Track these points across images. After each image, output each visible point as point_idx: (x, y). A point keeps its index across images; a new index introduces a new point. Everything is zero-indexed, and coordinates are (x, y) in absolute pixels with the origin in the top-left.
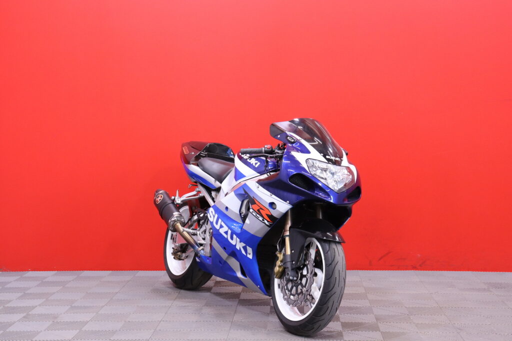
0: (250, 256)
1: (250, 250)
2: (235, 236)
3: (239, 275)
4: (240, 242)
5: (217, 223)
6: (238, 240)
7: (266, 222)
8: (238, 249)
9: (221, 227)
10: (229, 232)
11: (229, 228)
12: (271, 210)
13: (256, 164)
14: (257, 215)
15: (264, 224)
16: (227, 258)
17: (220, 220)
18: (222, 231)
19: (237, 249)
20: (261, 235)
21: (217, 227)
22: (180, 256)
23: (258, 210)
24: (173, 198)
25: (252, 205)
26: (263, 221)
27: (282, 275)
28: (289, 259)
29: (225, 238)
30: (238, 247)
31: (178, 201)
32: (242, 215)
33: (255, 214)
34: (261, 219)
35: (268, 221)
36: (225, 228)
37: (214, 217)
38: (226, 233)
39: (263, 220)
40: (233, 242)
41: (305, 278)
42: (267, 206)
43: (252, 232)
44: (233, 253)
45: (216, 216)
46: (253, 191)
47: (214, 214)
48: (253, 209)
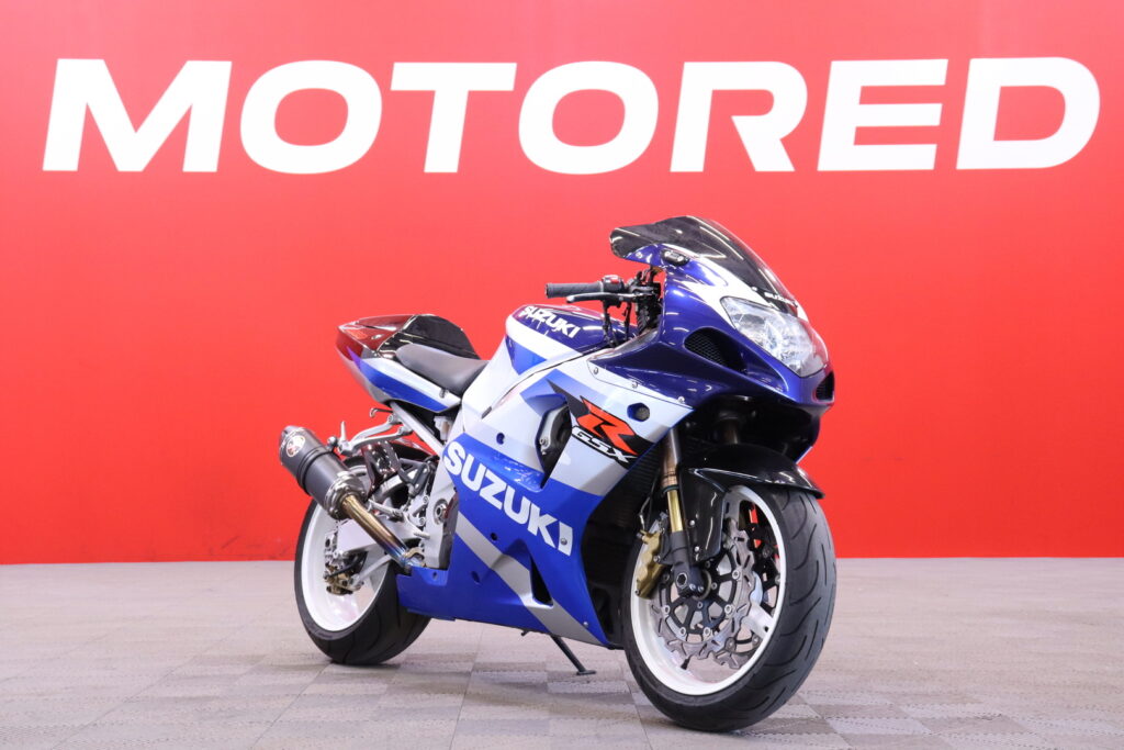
0: (566, 549)
1: (566, 532)
2: (525, 502)
3: (528, 600)
4: (542, 514)
5: (472, 476)
6: (536, 509)
7: (618, 454)
8: (535, 533)
9: (486, 482)
10: (511, 493)
11: (510, 483)
12: (633, 424)
13: (570, 330)
14: (595, 440)
15: (613, 461)
16: (499, 561)
17: (482, 469)
18: (488, 494)
19: (530, 534)
20: (601, 491)
21: (474, 485)
22: (345, 583)
23: (598, 428)
24: (332, 439)
25: (577, 417)
26: (610, 454)
27: (653, 588)
28: (678, 543)
29: (496, 509)
30: (532, 529)
31: (348, 445)
32: (543, 448)
33: (586, 439)
34: (604, 448)
35: (624, 453)
36: (499, 485)
37: (463, 462)
38: (501, 496)
39: (611, 451)
40: (520, 518)
41: (730, 583)
42: (623, 415)
43: (577, 483)
44: (518, 544)
45: (470, 459)
46: (574, 380)
47: (463, 457)
48: (580, 427)
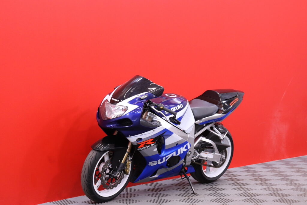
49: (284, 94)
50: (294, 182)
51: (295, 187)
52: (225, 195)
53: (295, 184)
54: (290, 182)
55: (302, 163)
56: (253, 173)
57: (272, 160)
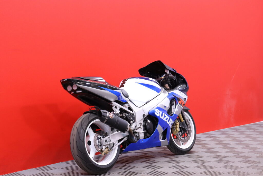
3: (161, 140)
5: (162, 116)
6: (172, 120)
9: (165, 116)
11: (169, 116)
17: (164, 114)
18: (165, 119)
23: (181, 103)
33: (180, 105)
36: (167, 117)
37: (160, 113)
38: (167, 119)
45: (161, 112)
46: (178, 95)
47: (159, 112)
48: (179, 103)
49: (234, 76)
50: (249, 146)
51: (251, 150)
52: (200, 157)
53: (250, 147)
54: (246, 146)
55: (248, 130)
56: (215, 139)
57: (224, 127)
